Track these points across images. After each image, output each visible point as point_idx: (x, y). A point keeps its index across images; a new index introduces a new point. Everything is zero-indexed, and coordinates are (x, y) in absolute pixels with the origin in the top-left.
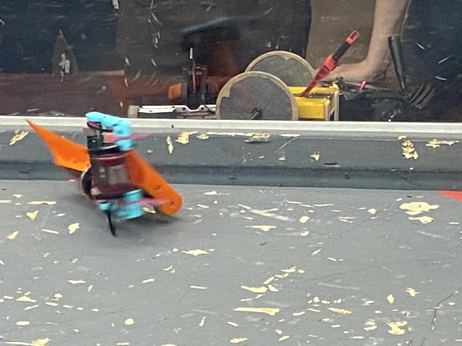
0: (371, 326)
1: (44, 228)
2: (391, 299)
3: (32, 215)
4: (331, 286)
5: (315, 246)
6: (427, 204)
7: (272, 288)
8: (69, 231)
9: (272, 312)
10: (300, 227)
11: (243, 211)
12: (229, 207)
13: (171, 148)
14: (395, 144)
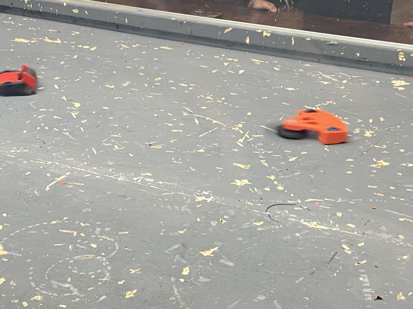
0: (357, 131)
1: (229, 70)
2: (371, 121)
3: (226, 64)
4: (346, 111)
5: (345, 93)
6: (404, 82)
7: (318, 108)
8: (239, 72)
10: (341, 84)
11: (318, 75)
12: (313, 72)
13: (293, 43)
14: (396, 53)
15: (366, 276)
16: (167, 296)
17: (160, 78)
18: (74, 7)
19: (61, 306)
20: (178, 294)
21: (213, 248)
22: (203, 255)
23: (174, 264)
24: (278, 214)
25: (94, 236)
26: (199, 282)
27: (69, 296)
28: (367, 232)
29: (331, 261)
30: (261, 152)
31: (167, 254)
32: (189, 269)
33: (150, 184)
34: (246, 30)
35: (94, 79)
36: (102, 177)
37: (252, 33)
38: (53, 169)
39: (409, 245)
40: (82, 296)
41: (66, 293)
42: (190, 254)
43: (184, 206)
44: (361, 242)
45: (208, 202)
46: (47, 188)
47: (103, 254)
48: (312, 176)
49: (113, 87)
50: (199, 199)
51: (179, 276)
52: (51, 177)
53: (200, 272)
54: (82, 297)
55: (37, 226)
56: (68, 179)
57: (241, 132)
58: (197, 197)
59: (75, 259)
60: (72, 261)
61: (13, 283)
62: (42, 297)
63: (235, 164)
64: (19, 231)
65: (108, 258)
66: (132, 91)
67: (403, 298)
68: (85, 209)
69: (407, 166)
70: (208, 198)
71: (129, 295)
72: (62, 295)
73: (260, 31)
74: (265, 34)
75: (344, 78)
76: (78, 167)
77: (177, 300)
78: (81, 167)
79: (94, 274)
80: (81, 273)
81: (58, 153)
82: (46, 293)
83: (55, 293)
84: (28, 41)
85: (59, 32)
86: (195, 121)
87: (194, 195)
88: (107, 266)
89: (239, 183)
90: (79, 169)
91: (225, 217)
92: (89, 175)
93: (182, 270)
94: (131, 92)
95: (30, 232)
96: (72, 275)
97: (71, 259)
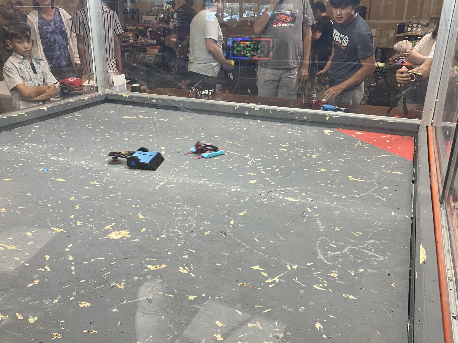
0: (308, 155)
1: (239, 128)
2: (315, 150)
3: (237, 125)
4: (301, 146)
5: (300, 137)
6: (330, 131)
7: (287, 145)
8: (244, 129)
9: (286, 150)
10: (298, 133)
11: (285, 129)
12: (282, 127)
13: (271, 113)
14: (325, 116)
15: (319, 221)
17: (203, 134)
18: (153, 99)
19: (175, 239)
21: (244, 211)
22: (239, 215)
23: (226, 219)
24: (273, 195)
25: (185, 209)
26: (239, 227)
27: (178, 234)
28: (318, 202)
29: (302, 215)
30: (261, 167)
31: (221, 215)
32: (233, 221)
33: (207, 184)
34: (246, 107)
35: (170, 135)
36: (183, 182)
37: (249, 109)
38: (158, 179)
39: (339, 207)
40: (184, 234)
41: (176, 233)
42: (233, 215)
43: (226, 193)
44: (315, 206)
45: (238, 191)
46: (157, 188)
47: (190, 216)
48: (288, 178)
49: (180, 139)
50: (233, 190)
51: (229, 224)
52: (158, 183)
53: (239, 222)
55: (156, 205)
56: (166, 183)
57: (250, 158)
60: (176, 220)
61: (150, 230)
62: (165, 236)
63: (248, 173)
64: (147, 208)
65: (193, 218)
66: (190, 140)
67: (338, 230)
68: (177, 197)
69: (335, 171)
70: (238, 189)
71: (206, 233)
72: (174, 234)
73: (253, 107)
74: (256, 109)
75: (298, 130)
78: (172, 178)
79: (188, 225)
80: (181, 225)
81: (158, 171)
82: (167, 234)
83: (171, 234)
84: (131, 118)
85: (146, 112)
86: (225, 154)
87: (230, 188)
88: (193, 221)
89: (251, 182)
91: (247, 198)
92: (176, 181)
93: (230, 222)
95: (153, 208)
96: (177, 226)
97: (175, 219)
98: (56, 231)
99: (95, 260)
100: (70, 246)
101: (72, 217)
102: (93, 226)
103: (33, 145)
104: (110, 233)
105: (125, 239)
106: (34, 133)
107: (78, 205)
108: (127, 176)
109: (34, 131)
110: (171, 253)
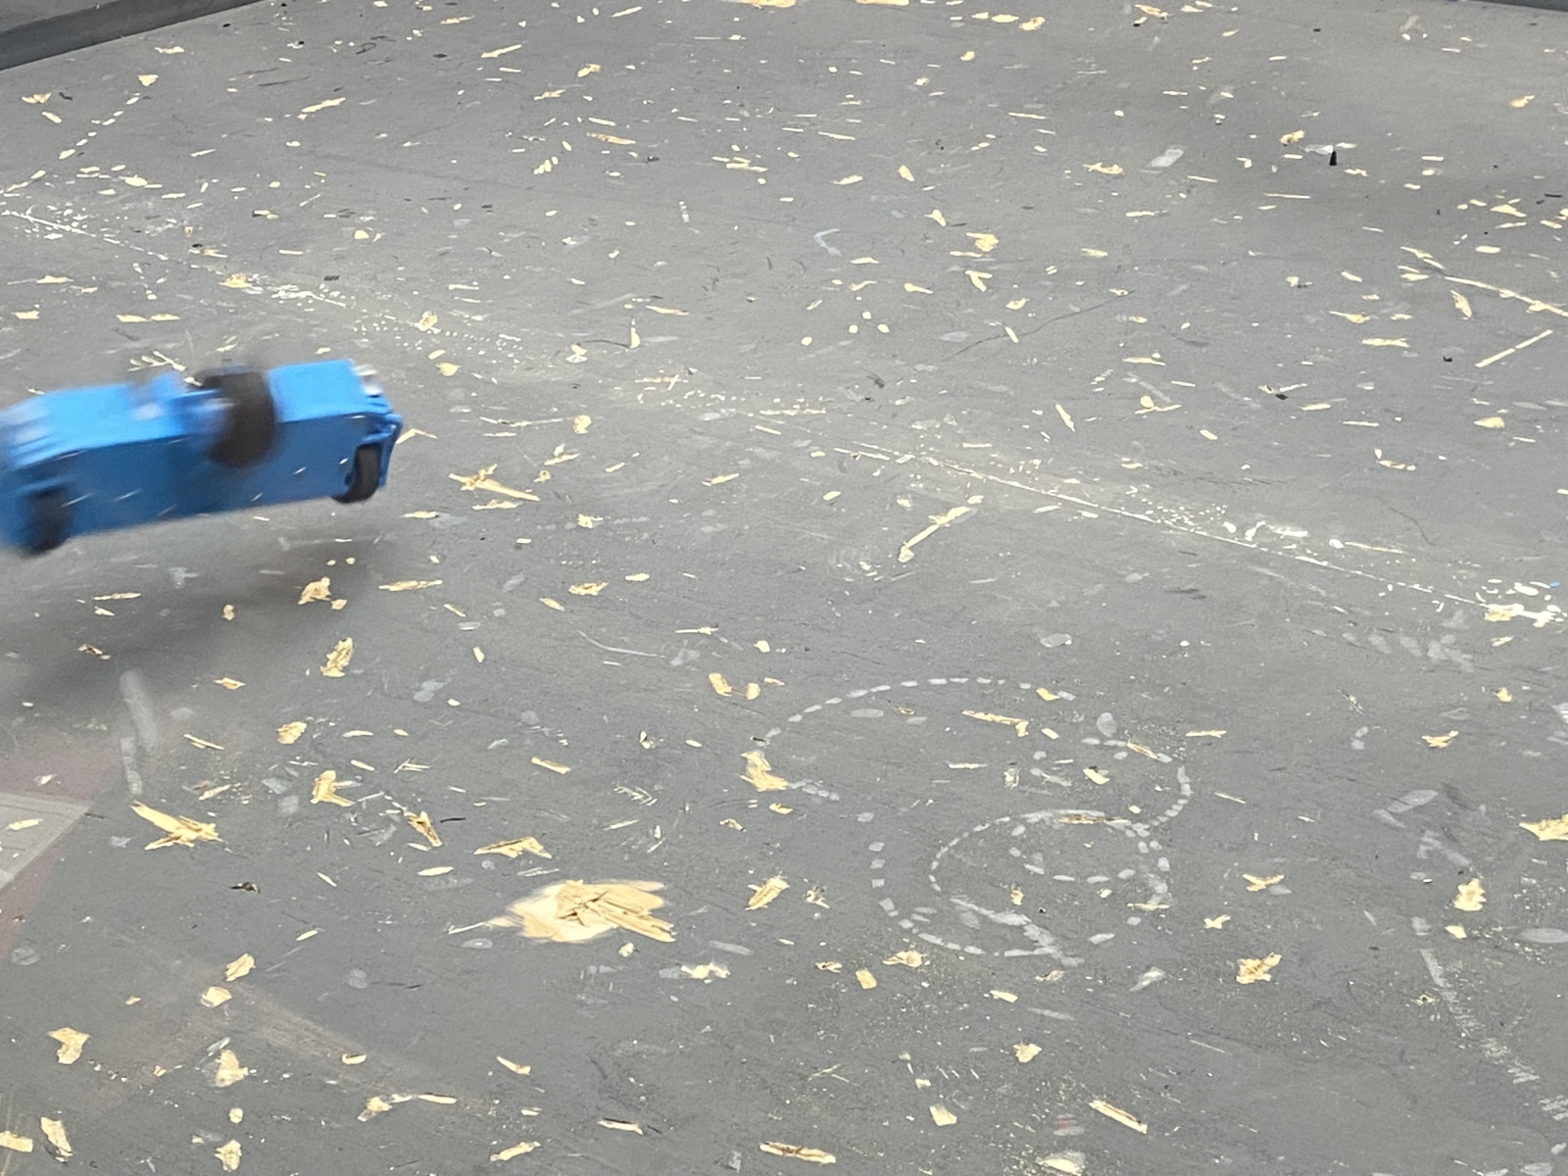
16: (1405, 991)
17: (1299, 135)
19: (997, 994)
20: (1449, 986)
22: (1537, 838)
23: (1420, 865)
25: (1096, 741)
26: (1531, 944)
27: (1022, 957)
31: (1385, 825)
32: (1483, 891)
33: (1294, 546)
35: (1044, 140)
36: (1102, 514)
38: (921, 481)
40: (1074, 962)
42: (1483, 829)
43: (1438, 639)
45: (1535, 625)
46: (906, 555)
47: (1135, 810)
49: (1116, 170)
50: (1499, 613)
51: (1443, 916)
52: (914, 511)
53: (1528, 903)
54: (1070, 967)
55: (882, 692)
56: (978, 519)
58: (1493, 607)
59: (1028, 821)
60: (1020, 830)
61: (816, 899)
62: (928, 959)
64: (817, 707)
65: (1156, 828)
66: (1192, 186)
68: (1050, 638)
70: (1538, 610)
71: (1251, 971)
72: (997, 954)
76: (1013, 477)
77: (1445, 1006)
78: (1019, 476)
79: (1108, 882)
80: (1057, 877)
81: (933, 421)
82: (939, 941)
83: (972, 944)
86: (1458, 306)
87: (1477, 595)
88: (1153, 856)
90: (1016, 484)
92: (1056, 507)
93: (1455, 894)
94: (1189, 192)
95: (859, 713)
96: (1026, 882)
97: (1017, 820)
98: (167, 834)
99: (396, 1107)
100: (242, 967)
101: (292, 733)
102: (424, 816)
103: (129, 181)
104: (528, 888)
105: (627, 949)
106: (147, 94)
107: (349, 642)
108: (706, 442)
109: (147, 80)
110: (952, 1119)
